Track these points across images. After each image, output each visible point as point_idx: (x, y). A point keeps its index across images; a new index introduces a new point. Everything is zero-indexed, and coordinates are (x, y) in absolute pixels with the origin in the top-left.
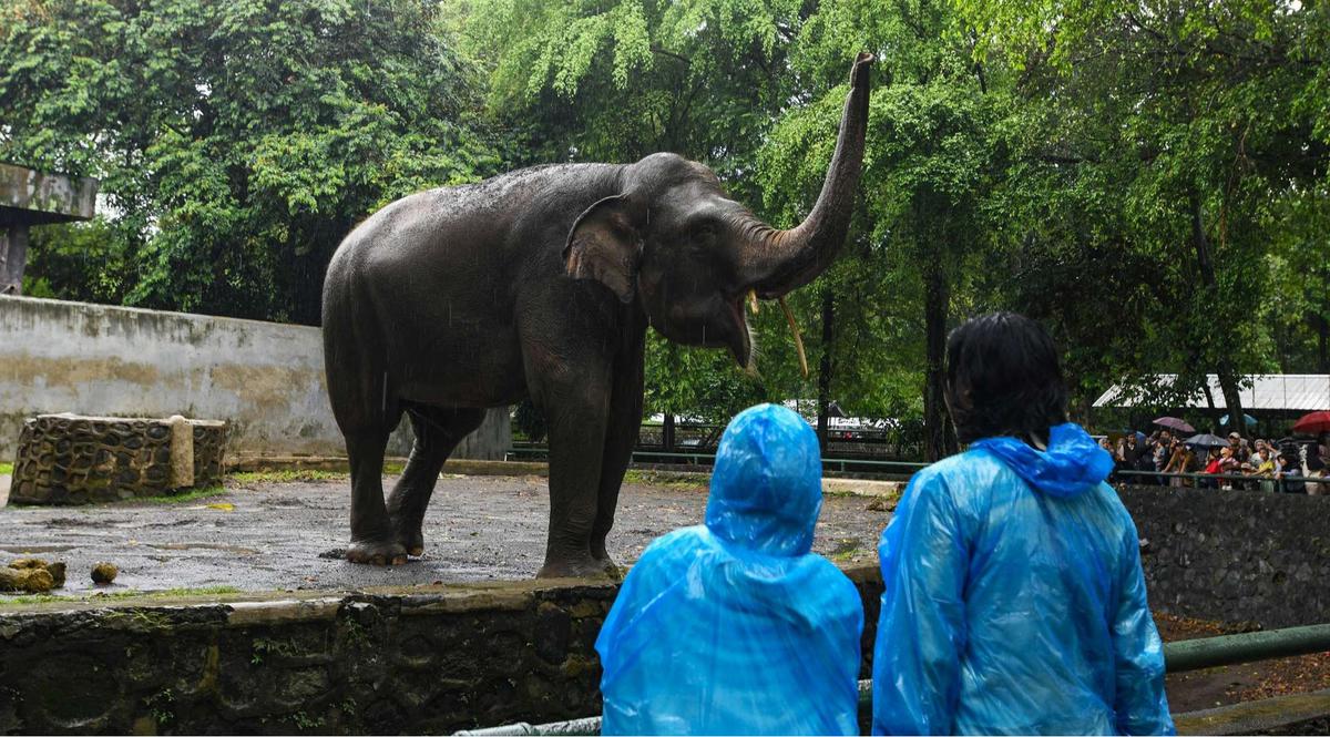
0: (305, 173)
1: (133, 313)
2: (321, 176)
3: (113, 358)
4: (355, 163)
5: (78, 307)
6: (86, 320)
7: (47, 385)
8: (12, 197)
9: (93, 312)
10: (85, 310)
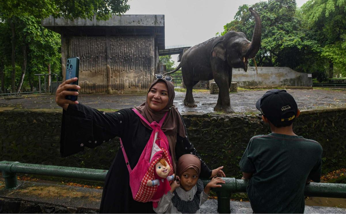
0: (269, 44)
2: (272, 44)
4: (278, 41)
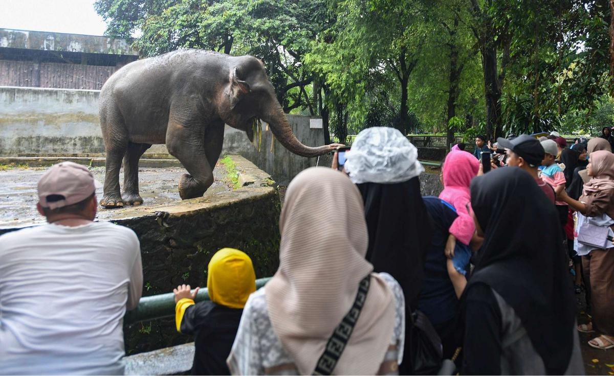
1: (92, 92)
3: (80, 112)
5: (62, 91)
6: (66, 96)
7: (45, 125)
8: (100, 50)
9: (70, 93)
10: (66, 92)
